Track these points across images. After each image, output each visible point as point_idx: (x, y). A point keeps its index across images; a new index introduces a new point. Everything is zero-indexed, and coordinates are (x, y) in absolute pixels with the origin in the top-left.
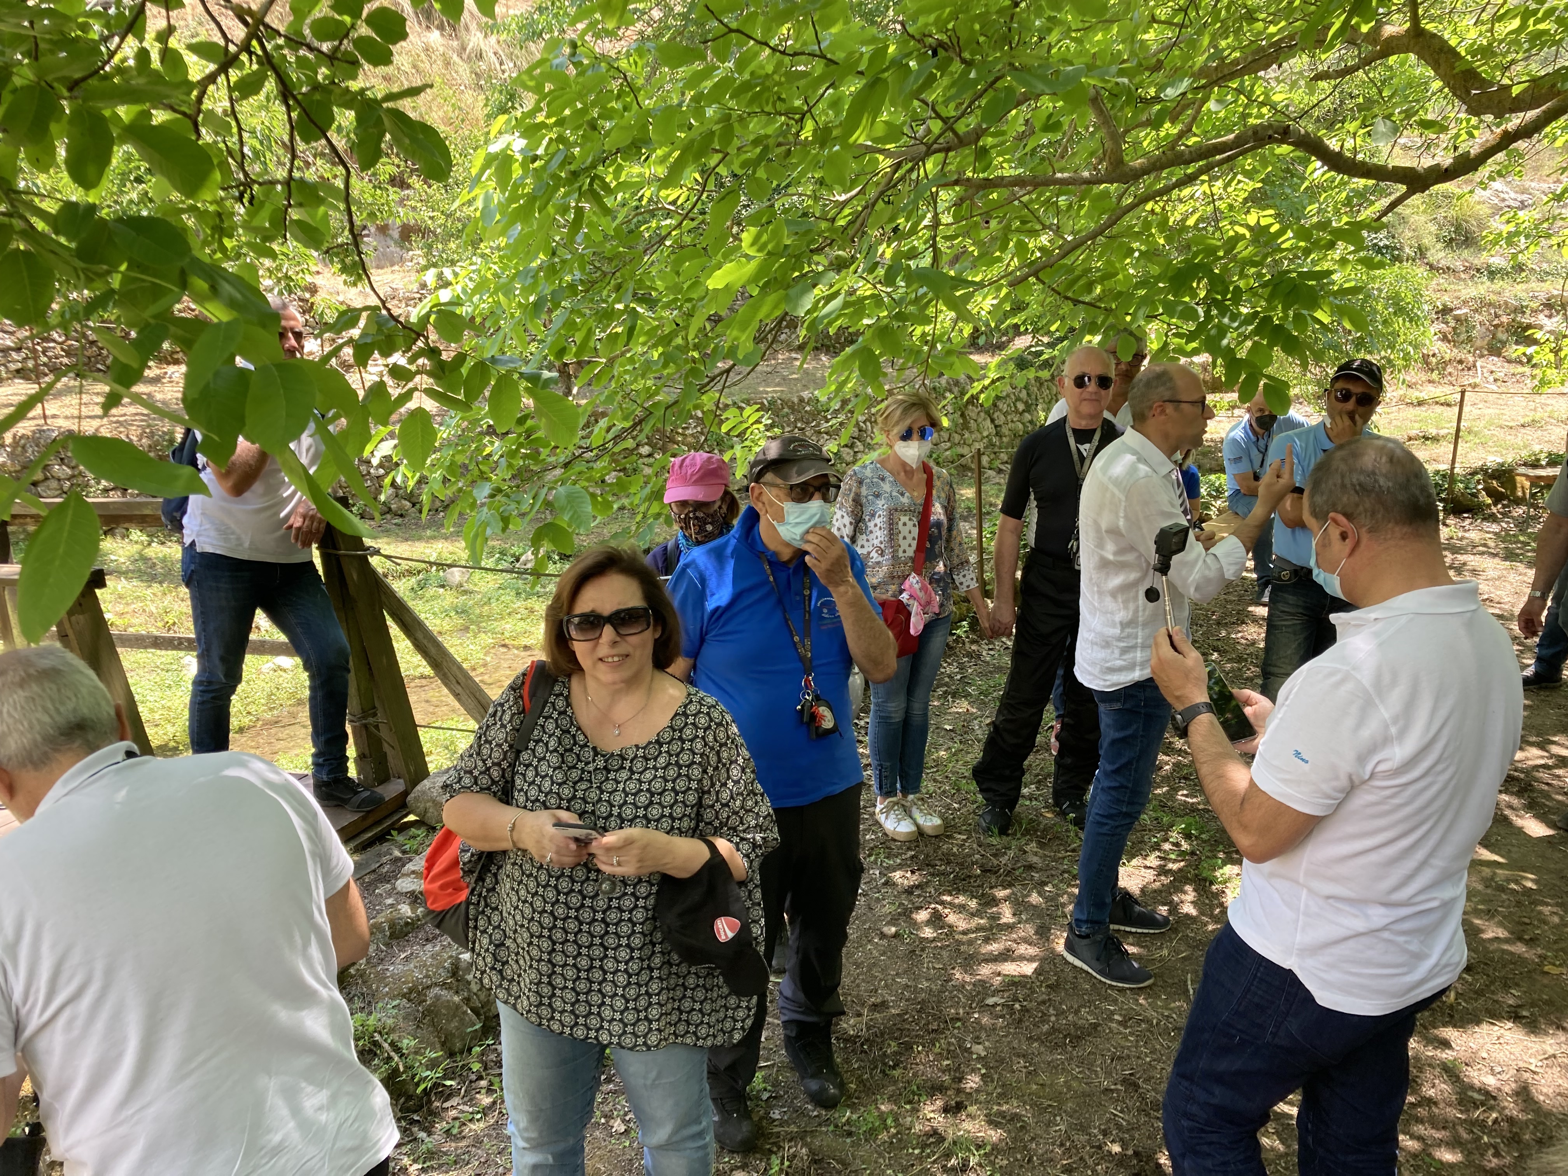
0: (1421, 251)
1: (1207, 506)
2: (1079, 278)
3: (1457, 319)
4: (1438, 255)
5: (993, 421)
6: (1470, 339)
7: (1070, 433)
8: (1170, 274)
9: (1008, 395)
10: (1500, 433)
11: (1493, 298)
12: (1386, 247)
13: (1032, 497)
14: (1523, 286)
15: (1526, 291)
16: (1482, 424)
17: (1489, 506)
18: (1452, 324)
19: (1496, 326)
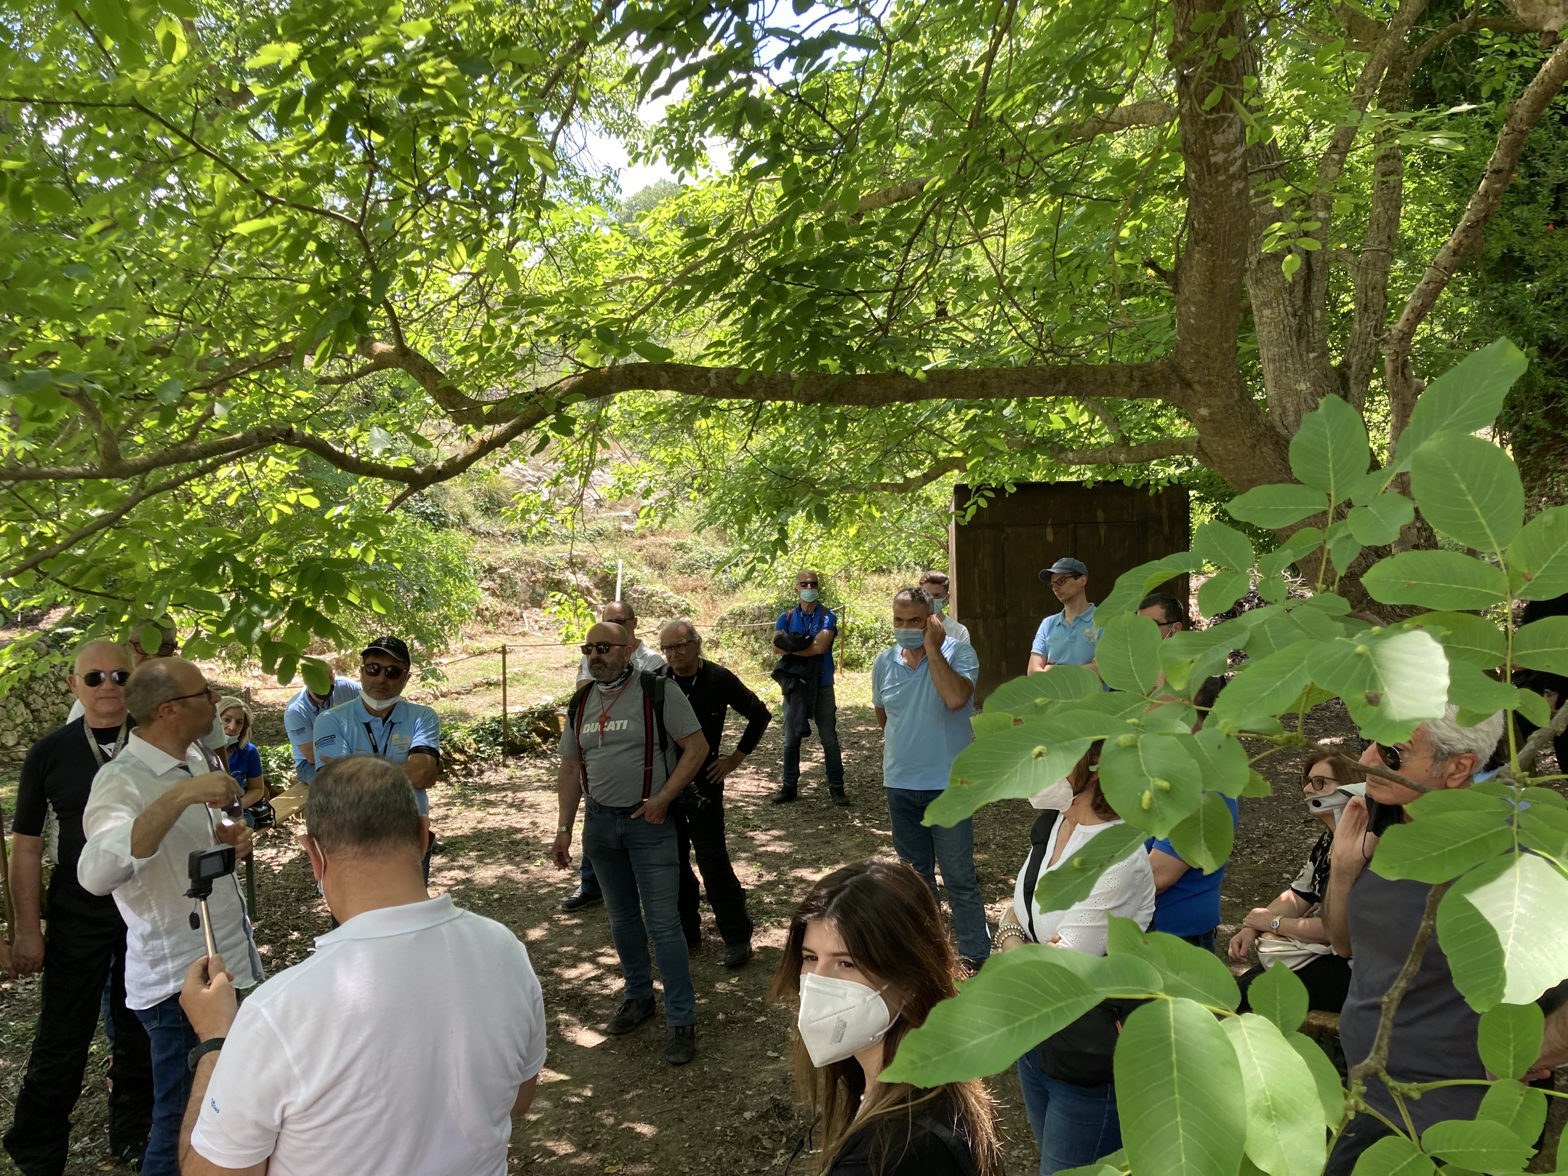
0: (464, 518)
1: (278, 779)
2: (90, 568)
3: (502, 577)
4: (478, 521)
5: (27, 705)
6: (514, 594)
7: (89, 734)
8: (190, 564)
9: (45, 676)
10: (549, 675)
11: (529, 558)
12: (433, 514)
13: (50, 808)
14: (550, 548)
15: (553, 552)
16: (534, 667)
17: (539, 745)
18: (498, 581)
19: (534, 582)
